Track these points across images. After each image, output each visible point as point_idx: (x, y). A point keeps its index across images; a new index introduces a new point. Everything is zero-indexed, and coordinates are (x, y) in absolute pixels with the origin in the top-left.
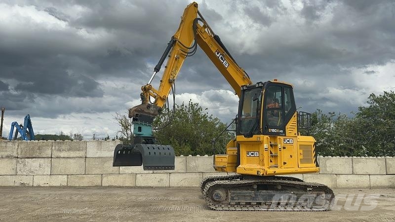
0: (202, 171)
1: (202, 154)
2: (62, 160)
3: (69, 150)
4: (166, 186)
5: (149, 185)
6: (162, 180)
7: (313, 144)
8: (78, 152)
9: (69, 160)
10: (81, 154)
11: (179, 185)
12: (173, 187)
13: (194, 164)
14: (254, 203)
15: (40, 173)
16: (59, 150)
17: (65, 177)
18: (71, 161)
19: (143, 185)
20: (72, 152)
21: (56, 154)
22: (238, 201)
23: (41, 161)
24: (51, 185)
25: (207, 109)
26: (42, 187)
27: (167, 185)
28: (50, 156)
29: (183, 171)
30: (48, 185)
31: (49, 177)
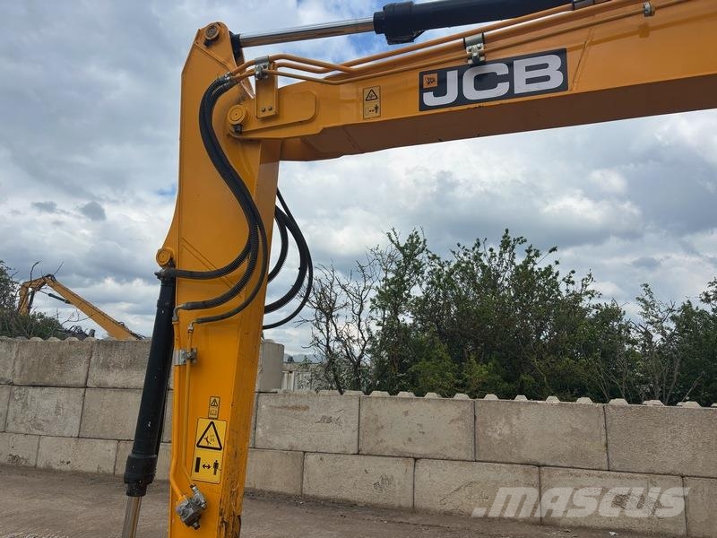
0: (535, 457)
1: (536, 394)
2: (109, 395)
4: (403, 503)
5: (345, 495)
6: (386, 480)
9: (125, 394)
11: (449, 507)
12: (427, 512)
13: (506, 431)
15: (56, 430)
16: (106, 366)
17: (113, 445)
19: (324, 494)
20: (135, 373)
21: (97, 376)
23: (61, 395)
24: (77, 468)
26: (55, 472)
27: (405, 502)
28: (82, 382)
29: (463, 455)
30: (68, 468)
31: (73, 442)
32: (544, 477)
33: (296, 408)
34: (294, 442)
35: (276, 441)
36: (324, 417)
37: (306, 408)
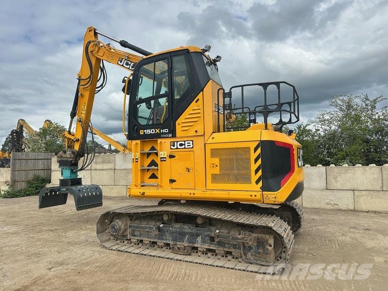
2: (98, 172)
3: (103, 162)
7: (253, 146)
8: (109, 165)
9: (103, 171)
10: (111, 166)
14: (160, 243)
18: (104, 172)
20: (104, 165)
22: (139, 238)
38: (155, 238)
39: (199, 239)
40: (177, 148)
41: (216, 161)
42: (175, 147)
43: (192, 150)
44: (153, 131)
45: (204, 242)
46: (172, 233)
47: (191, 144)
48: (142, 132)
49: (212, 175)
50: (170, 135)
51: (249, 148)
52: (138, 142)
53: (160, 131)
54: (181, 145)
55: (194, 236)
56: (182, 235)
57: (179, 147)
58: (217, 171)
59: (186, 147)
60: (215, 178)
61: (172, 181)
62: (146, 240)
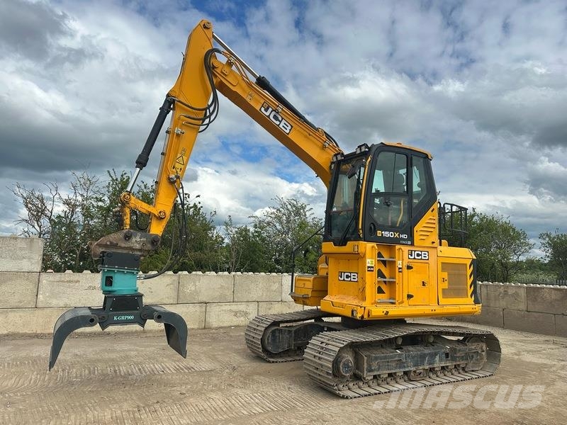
0: (205, 300)
7: (469, 262)
25: (199, 196)
29: (172, 302)
32: (208, 308)
33: (70, 282)
34: (68, 302)
35: (54, 302)
36: (90, 287)
37: (78, 281)
38: (396, 368)
39: (437, 358)
40: (414, 258)
41: (445, 275)
42: (413, 257)
43: (427, 261)
44: (392, 235)
45: (441, 360)
46: (413, 357)
47: (427, 255)
48: (379, 233)
49: (443, 289)
50: (409, 243)
51: (466, 264)
52: (374, 244)
53: (399, 235)
54: (418, 255)
55: (433, 356)
56: (423, 357)
57: (416, 257)
58: (445, 285)
59: (423, 258)
60: (446, 293)
61: (410, 296)
62: (384, 373)
